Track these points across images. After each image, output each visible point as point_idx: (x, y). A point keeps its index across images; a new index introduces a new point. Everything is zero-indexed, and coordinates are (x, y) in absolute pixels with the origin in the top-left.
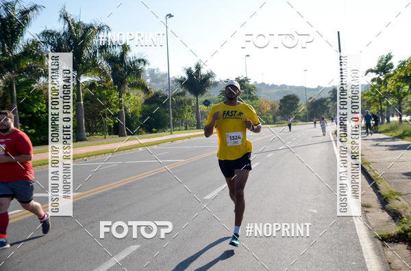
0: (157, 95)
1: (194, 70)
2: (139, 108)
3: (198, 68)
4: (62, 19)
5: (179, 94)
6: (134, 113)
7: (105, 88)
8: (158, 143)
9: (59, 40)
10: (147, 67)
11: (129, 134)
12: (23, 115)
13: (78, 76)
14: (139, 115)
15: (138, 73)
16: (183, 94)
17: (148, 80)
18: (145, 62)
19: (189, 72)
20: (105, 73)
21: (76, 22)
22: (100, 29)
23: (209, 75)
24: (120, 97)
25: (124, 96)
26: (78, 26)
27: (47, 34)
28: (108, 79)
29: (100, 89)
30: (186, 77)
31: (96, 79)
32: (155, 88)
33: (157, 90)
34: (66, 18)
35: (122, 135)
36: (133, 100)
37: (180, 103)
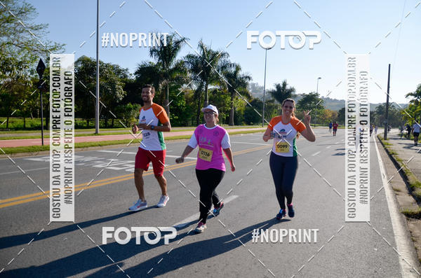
0: (255, 100)
1: (281, 86)
2: (243, 108)
3: (285, 84)
4: (200, 48)
5: (270, 101)
6: (239, 111)
7: (222, 93)
8: (253, 132)
9: (196, 61)
10: (250, 82)
11: (235, 125)
12: (172, 107)
13: (207, 85)
14: (242, 113)
15: (245, 85)
16: (272, 101)
17: (250, 91)
18: (249, 78)
19: (278, 87)
20: (223, 84)
21: (208, 50)
22: (223, 55)
23: (292, 90)
24: (232, 100)
25: (235, 99)
26: (209, 52)
27: (189, 57)
28: (225, 88)
29: (219, 94)
30: (276, 90)
31: (218, 87)
32: (255, 96)
33: (256, 97)
34: (202, 47)
35: (231, 125)
36: (240, 103)
37: (270, 107)
